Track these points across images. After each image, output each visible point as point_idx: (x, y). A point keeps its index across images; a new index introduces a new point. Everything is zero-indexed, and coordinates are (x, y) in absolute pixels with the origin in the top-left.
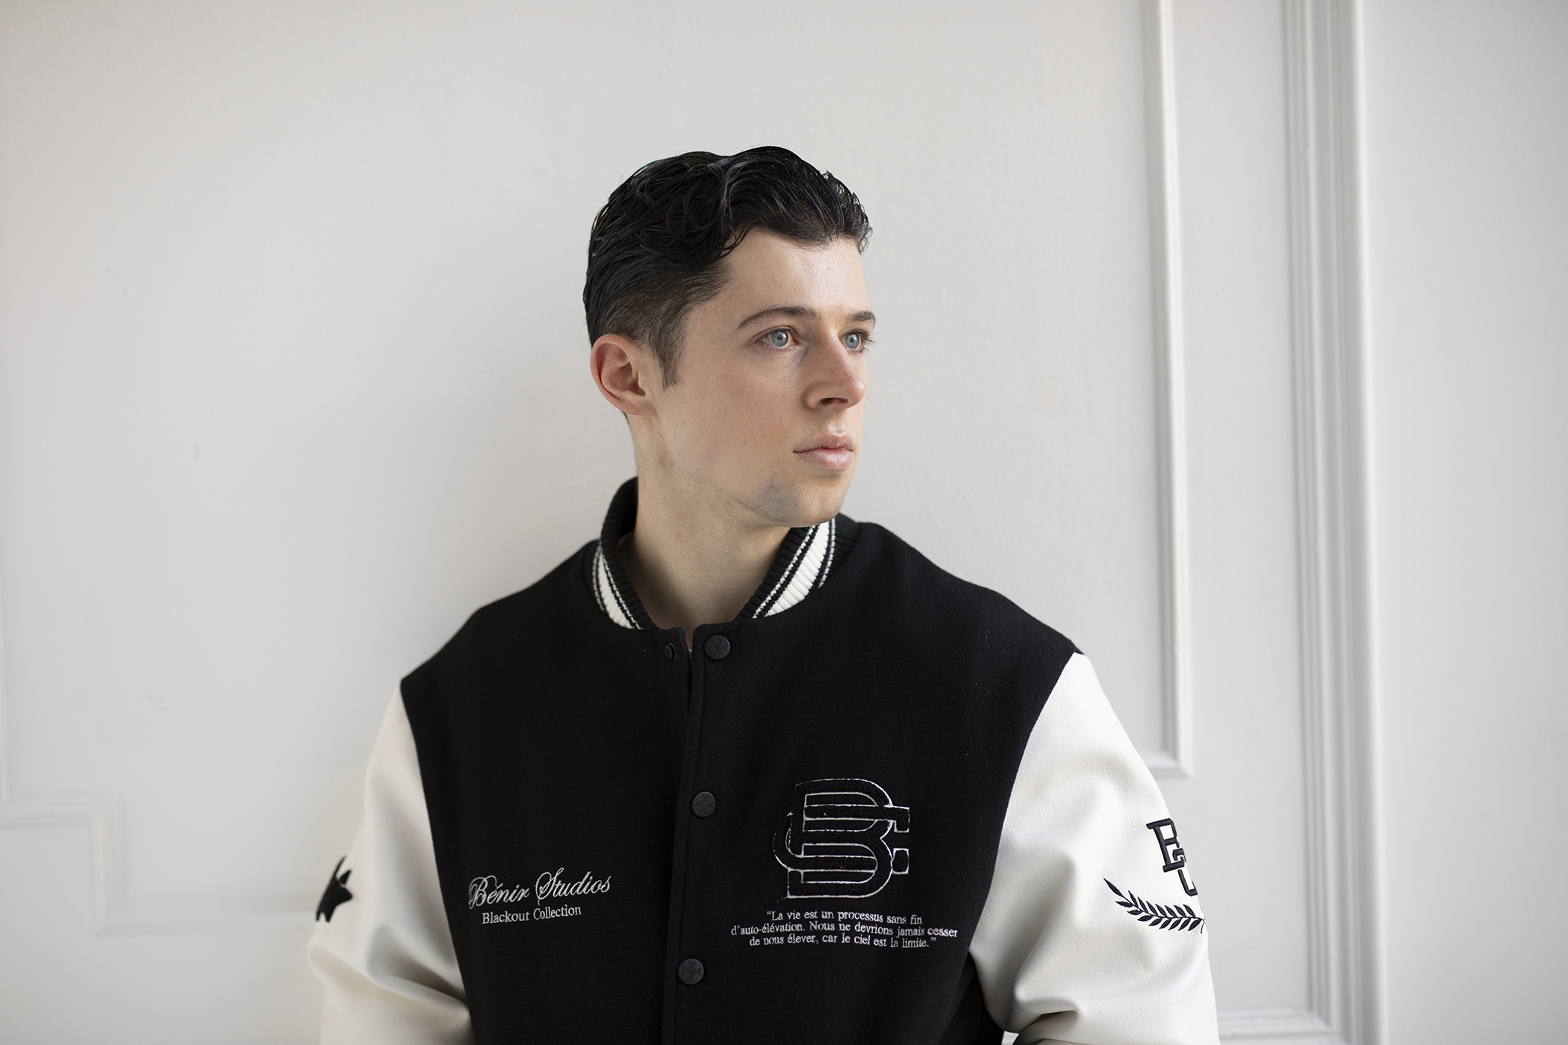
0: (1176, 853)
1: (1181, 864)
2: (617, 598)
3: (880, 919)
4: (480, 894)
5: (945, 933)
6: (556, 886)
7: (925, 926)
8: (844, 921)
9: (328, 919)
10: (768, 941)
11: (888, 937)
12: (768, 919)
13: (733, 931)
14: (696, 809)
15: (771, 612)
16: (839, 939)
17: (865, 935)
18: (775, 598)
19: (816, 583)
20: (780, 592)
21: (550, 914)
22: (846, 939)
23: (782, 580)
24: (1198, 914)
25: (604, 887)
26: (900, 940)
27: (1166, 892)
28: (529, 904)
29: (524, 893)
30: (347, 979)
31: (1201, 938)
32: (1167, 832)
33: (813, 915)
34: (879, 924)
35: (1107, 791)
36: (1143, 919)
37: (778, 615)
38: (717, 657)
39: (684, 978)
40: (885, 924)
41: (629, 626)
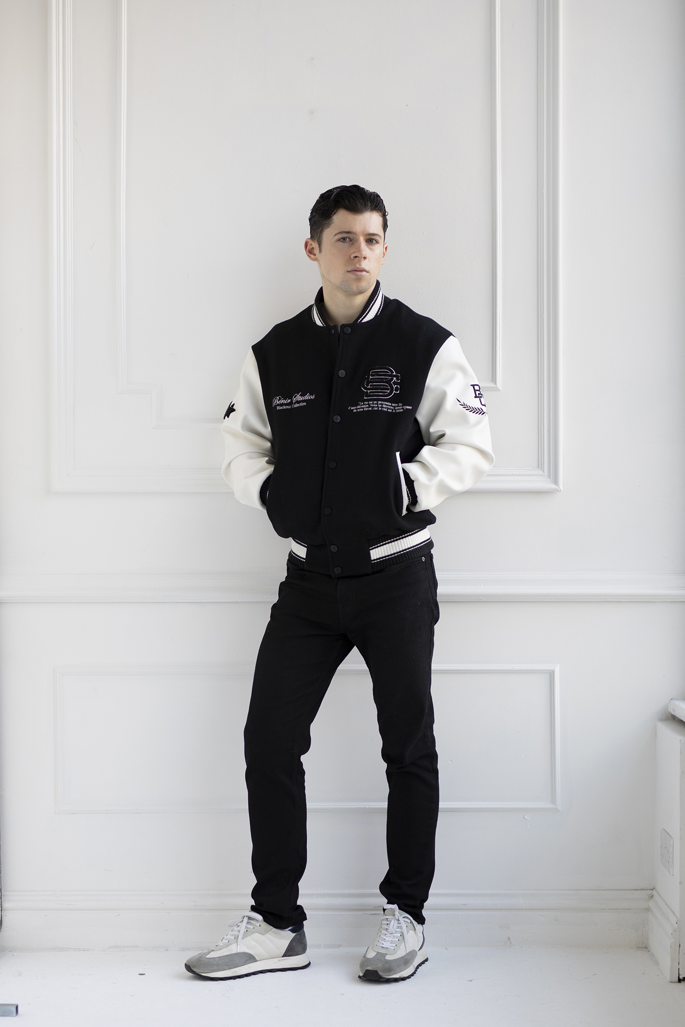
0: (479, 394)
1: (481, 397)
2: (319, 318)
3: (390, 404)
4: (276, 401)
5: (408, 407)
6: (299, 398)
7: (403, 406)
8: (380, 404)
9: (228, 417)
10: (359, 410)
11: (392, 409)
12: (359, 404)
13: (349, 408)
14: (340, 375)
15: (363, 321)
16: (378, 409)
17: (386, 408)
18: (364, 317)
19: (377, 314)
20: (366, 316)
21: (297, 405)
22: (380, 409)
23: (366, 312)
24: (484, 411)
25: (313, 397)
26: (396, 410)
27: (475, 403)
28: (291, 404)
29: (289, 401)
30: (234, 435)
31: (486, 417)
32: (477, 388)
33: (372, 402)
34: (390, 406)
35: (459, 375)
36: (467, 410)
37: (365, 322)
38: (347, 333)
39: (335, 420)
40: (391, 406)
41: (322, 325)
